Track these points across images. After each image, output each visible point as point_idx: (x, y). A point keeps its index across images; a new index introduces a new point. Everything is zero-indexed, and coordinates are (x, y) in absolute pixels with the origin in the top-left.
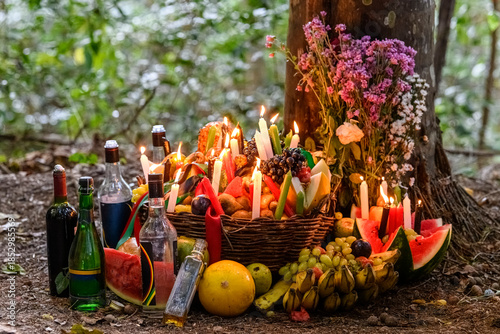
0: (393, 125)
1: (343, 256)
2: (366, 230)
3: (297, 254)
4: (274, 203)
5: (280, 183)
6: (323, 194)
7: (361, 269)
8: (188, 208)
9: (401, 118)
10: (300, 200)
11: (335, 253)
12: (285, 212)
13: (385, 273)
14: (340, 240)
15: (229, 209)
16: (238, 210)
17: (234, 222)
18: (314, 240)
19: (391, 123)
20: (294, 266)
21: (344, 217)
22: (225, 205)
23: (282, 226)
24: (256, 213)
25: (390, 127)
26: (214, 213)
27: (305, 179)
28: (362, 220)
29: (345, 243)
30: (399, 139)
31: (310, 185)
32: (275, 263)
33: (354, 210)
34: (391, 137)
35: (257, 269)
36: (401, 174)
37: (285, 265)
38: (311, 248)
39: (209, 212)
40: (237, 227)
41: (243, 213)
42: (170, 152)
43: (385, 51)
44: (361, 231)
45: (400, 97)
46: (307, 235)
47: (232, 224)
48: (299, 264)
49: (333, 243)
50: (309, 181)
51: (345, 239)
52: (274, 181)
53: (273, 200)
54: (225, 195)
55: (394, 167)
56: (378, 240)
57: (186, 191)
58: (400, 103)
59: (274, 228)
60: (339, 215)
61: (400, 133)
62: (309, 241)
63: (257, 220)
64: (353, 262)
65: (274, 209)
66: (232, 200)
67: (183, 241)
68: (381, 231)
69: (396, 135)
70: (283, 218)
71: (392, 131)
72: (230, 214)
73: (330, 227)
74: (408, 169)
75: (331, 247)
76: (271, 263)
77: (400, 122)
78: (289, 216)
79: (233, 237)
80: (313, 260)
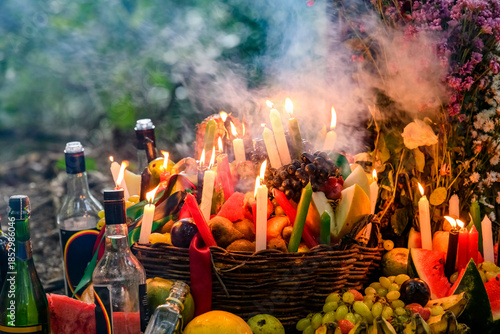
0: (479, 116)
1: (389, 303)
2: (425, 266)
3: (323, 300)
4: (288, 229)
5: (297, 200)
6: (358, 215)
7: (409, 322)
8: (166, 238)
9: (488, 107)
10: (324, 223)
11: (377, 299)
12: (303, 241)
13: (443, 327)
14: (386, 281)
15: (223, 238)
16: (236, 239)
17: (229, 256)
18: (349, 280)
19: (475, 113)
20: (317, 318)
21: (395, 247)
22: (218, 232)
23: (298, 262)
24: (260, 244)
25: (473, 120)
26: (202, 244)
27: (333, 195)
28: (421, 251)
29: (392, 285)
30: (485, 138)
31: (341, 203)
32: (292, 313)
33: (413, 236)
34: (475, 133)
35: (263, 323)
36: (485, 185)
37: (304, 315)
38: (341, 292)
39: (194, 244)
40: (234, 264)
41: (243, 243)
42: (155, 158)
43: (474, 13)
44: (418, 266)
45: (491, 78)
46: (337, 274)
47: (226, 260)
48: (323, 314)
49: (376, 284)
50: (339, 196)
51: (393, 278)
52: (288, 197)
53: (287, 225)
54: (218, 219)
55: (475, 177)
56: (444, 279)
57: (167, 214)
58: (489, 87)
59: (286, 264)
60: (389, 244)
61: (486, 130)
62: (341, 282)
63: (262, 253)
64: (401, 311)
65: (287, 238)
66: (228, 225)
67: (157, 284)
68: (448, 266)
69: (481, 131)
70: (300, 250)
71: (477, 125)
72: (225, 245)
73: (375, 261)
74: (494, 180)
75: (371, 291)
76: (286, 314)
77: (488, 113)
78: (309, 247)
79: (228, 277)
80: (342, 309)
